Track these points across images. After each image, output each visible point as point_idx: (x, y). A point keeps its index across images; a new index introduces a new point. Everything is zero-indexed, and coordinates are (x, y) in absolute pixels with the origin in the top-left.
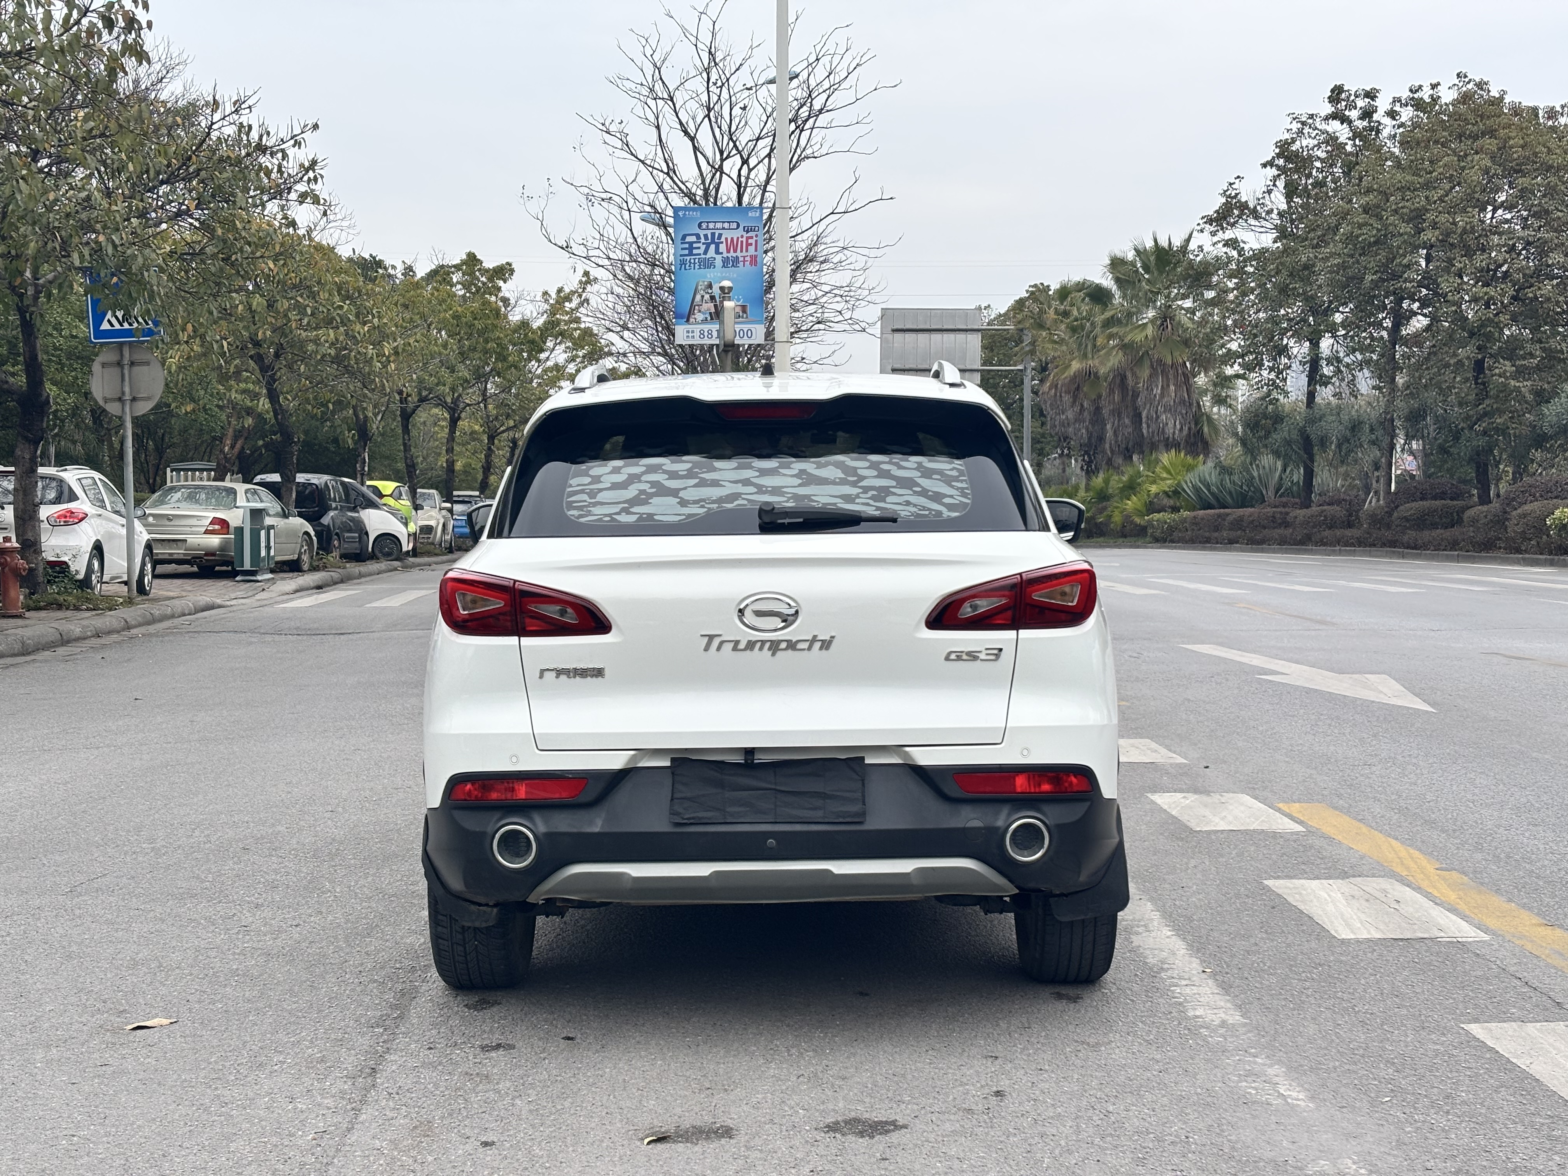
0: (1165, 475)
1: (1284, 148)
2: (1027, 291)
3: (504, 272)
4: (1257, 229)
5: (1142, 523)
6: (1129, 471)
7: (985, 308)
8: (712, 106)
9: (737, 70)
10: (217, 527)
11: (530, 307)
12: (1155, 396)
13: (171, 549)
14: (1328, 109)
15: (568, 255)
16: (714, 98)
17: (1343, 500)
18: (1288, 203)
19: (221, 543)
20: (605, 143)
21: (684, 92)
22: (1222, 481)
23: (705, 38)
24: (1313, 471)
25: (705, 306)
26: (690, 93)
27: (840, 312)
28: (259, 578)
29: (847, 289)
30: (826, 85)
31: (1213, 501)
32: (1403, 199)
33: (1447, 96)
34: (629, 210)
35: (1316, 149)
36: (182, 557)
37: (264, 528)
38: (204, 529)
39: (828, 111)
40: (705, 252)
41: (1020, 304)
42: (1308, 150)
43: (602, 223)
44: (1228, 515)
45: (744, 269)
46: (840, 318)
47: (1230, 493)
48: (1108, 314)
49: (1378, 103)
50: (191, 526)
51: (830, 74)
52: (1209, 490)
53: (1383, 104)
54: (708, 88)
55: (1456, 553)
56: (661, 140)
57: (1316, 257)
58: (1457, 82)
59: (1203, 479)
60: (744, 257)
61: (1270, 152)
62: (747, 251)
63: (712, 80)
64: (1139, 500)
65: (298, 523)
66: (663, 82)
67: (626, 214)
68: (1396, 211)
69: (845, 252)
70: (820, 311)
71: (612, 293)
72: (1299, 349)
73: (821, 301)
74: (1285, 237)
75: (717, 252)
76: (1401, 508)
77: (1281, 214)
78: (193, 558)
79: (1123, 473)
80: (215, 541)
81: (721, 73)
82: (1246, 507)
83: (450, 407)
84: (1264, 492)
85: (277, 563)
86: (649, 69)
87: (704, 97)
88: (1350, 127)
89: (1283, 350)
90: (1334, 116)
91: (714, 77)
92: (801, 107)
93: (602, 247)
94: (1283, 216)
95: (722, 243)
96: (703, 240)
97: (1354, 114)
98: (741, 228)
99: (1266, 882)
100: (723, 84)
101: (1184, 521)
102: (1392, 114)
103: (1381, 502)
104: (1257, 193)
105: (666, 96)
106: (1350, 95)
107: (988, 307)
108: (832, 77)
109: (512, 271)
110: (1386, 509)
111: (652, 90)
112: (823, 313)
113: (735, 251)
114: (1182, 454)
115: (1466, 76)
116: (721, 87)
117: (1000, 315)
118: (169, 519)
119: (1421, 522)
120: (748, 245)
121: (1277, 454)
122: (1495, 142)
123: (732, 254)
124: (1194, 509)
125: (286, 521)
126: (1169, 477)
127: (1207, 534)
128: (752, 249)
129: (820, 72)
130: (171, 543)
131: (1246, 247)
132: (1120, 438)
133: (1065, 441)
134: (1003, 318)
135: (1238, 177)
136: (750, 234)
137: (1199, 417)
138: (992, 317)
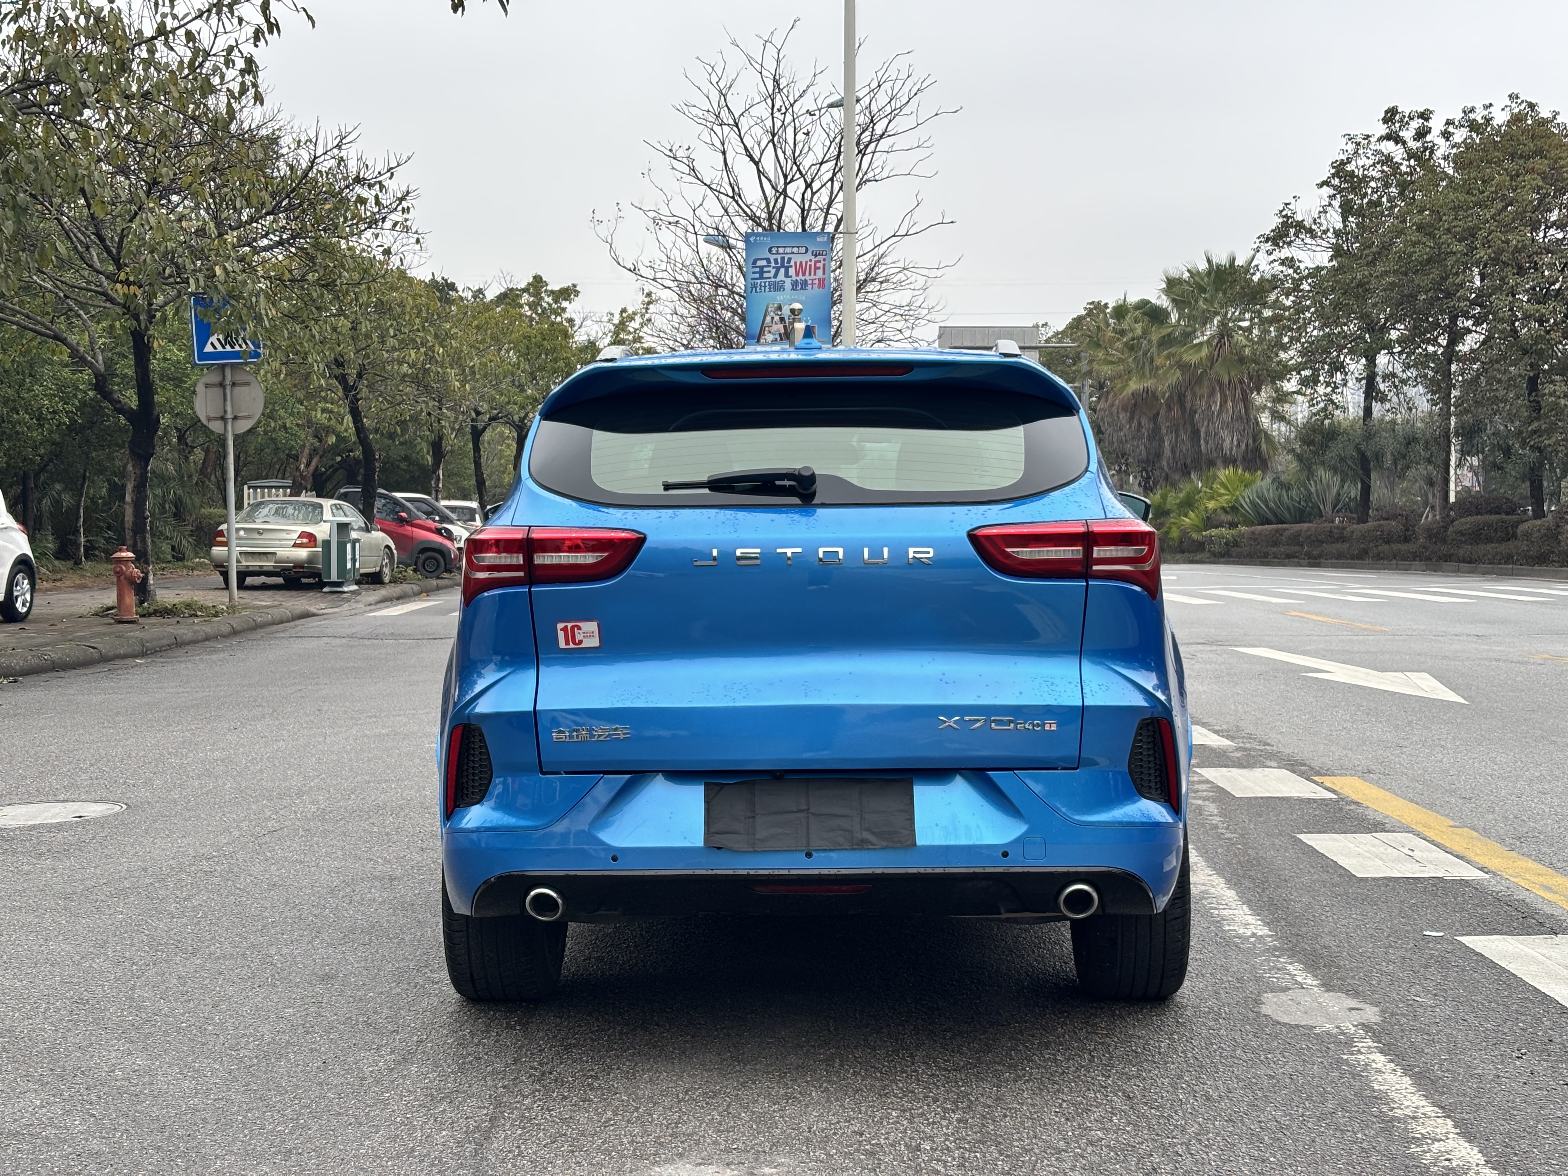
0: (1223, 491)
1: (1339, 168)
2: (1085, 308)
3: (568, 293)
4: (1313, 248)
5: (1200, 538)
6: (1185, 488)
7: (1043, 325)
8: (776, 131)
9: (801, 96)
10: (305, 540)
11: (596, 327)
12: (1213, 413)
13: (261, 561)
14: (1383, 130)
15: (635, 277)
16: (778, 124)
17: (1400, 515)
18: (1344, 222)
19: (309, 556)
20: (673, 168)
21: (750, 118)
22: (1280, 496)
23: (771, 65)
24: (1370, 487)
25: (775, 327)
26: (755, 119)
27: (900, 331)
28: (345, 589)
29: (907, 308)
30: (888, 109)
31: (1270, 516)
32: (1456, 219)
33: (1500, 118)
34: (696, 233)
35: (1371, 169)
36: (272, 569)
37: (350, 541)
38: (292, 543)
39: (889, 136)
40: (776, 276)
41: (1077, 322)
42: (1364, 170)
43: (669, 245)
44: (1285, 530)
45: (812, 291)
46: (900, 337)
47: (1288, 509)
48: (1165, 331)
49: (1431, 124)
50: (280, 540)
51: (891, 100)
52: (1267, 506)
53: (1436, 125)
54: (772, 114)
55: (1511, 566)
56: (726, 164)
57: (1371, 275)
58: (1509, 103)
59: (1261, 494)
60: (812, 280)
61: (1326, 172)
62: (815, 274)
63: (777, 106)
64: (1197, 516)
65: (379, 537)
66: (729, 109)
67: (692, 238)
68: (1449, 230)
69: (905, 272)
70: (881, 330)
71: (677, 314)
72: (1356, 366)
73: (880, 319)
74: (1341, 256)
75: (787, 275)
76: (1456, 523)
77: (1337, 233)
78: (282, 570)
79: (1181, 490)
80: (303, 554)
81: (785, 99)
82: (1304, 522)
83: (517, 426)
84: (1322, 507)
85: (362, 575)
86: (715, 96)
87: (769, 123)
88: (1405, 148)
89: (1338, 367)
90: (1388, 137)
91: (778, 103)
92: (864, 131)
93: (669, 269)
94: (1339, 235)
95: (791, 266)
96: (773, 264)
97: (1407, 134)
98: (810, 252)
99: (1298, 836)
100: (787, 110)
101: (1241, 535)
102: (1446, 135)
103: (1438, 517)
104: (1312, 213)
105: (731, 122)
106: (1404, 116)
107: (1045, 325)
108: (893, 102)
109: (577, 293)
110: (1442, 524)
111: (718, 116)
112: (883, 331)
113: (804, 274)
114: (1240, 471)
115: (1517, 98)
116: (785, 113)
117: (1057, 333)
118: (259, 533)
119: (1476, 536)
120: (816, 268)
121: (1335, 470)
122: (1546, 162)
123: (801, 277)
124: (1252, 524)
125: (369, 535)
126: (1227, 492)
127: (1264, 549)
128: (820, 273)
129: (882, 99)
130: (262, 556)
131: (1302, 266)
132: (1177, 455)
133: (1123, 457)
134: (1061, 335)
135: (1294, 197)
136: (818, 258)
137: (1258, 433)
138: (1050, 335)
